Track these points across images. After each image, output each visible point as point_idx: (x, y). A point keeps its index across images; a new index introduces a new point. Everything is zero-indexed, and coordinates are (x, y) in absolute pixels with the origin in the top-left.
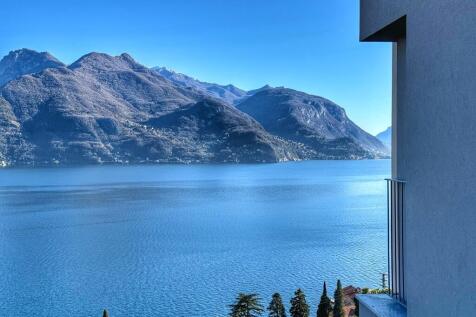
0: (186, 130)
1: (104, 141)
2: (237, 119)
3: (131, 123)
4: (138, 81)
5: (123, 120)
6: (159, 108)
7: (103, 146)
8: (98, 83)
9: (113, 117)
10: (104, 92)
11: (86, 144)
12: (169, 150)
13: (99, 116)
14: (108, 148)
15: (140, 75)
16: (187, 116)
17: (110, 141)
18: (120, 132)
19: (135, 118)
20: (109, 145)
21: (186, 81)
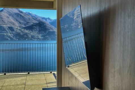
0: (35, 30)
1: (10, 33)
2: (50, 27)
3: (19, 28)
4: (21, 16)
5: (16, 27)
6: (27, 24)
7: (10, 35)
8: (9, 16)
9: (13, 26)
10: (11, 19)
11: (5, 34)
12: (30, 36)
13: (9, 26)
14: (12, 35)
15: (21, 14)
16: (35, 26)
17: (12, 33)
18: (15, 31)
19: (20, 27)
20: (12, 34)
21: (35, 16)
